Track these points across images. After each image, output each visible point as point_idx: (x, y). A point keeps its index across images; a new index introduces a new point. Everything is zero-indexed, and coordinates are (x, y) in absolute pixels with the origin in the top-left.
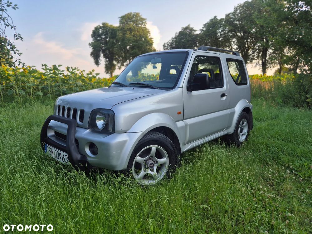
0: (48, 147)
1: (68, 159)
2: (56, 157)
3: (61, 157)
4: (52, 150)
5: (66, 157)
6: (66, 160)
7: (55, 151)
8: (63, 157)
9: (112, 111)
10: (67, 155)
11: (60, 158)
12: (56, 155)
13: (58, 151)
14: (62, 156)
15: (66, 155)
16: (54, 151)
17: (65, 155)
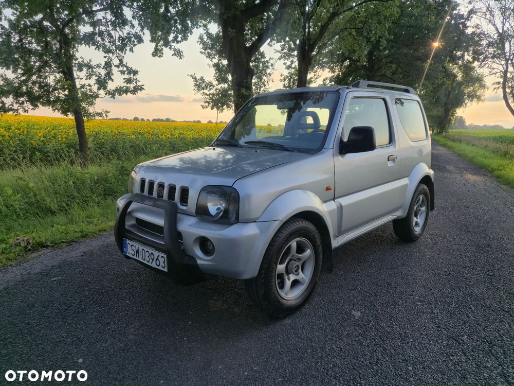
0: (129, 243)
1: (166, 263)
2: (144, 260)
3: (153, 260)
4: (137, 248)
5: (162, 260)
6: (162, 264)
7: (143, 250)
8: (157, 259)
9: (235, 189)
10: (165, 256)
11: (151, 260)
12: (144, 257)
13: (148, 250)
14: (155, 258)
15: (162, 257)
16: (140, 250)
17: (160, 257)
